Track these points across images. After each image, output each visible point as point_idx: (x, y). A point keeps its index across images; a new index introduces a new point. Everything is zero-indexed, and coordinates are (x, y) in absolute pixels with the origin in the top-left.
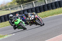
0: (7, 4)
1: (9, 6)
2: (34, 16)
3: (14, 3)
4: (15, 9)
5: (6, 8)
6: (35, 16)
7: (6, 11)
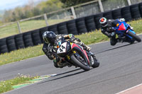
0: (40, 5)
1: (44, 9)
2: (68, 43)
3: (55, 3)
4: (58, 16)
5: (37, 14)
6: (72, 44)
7: (36, 22)
